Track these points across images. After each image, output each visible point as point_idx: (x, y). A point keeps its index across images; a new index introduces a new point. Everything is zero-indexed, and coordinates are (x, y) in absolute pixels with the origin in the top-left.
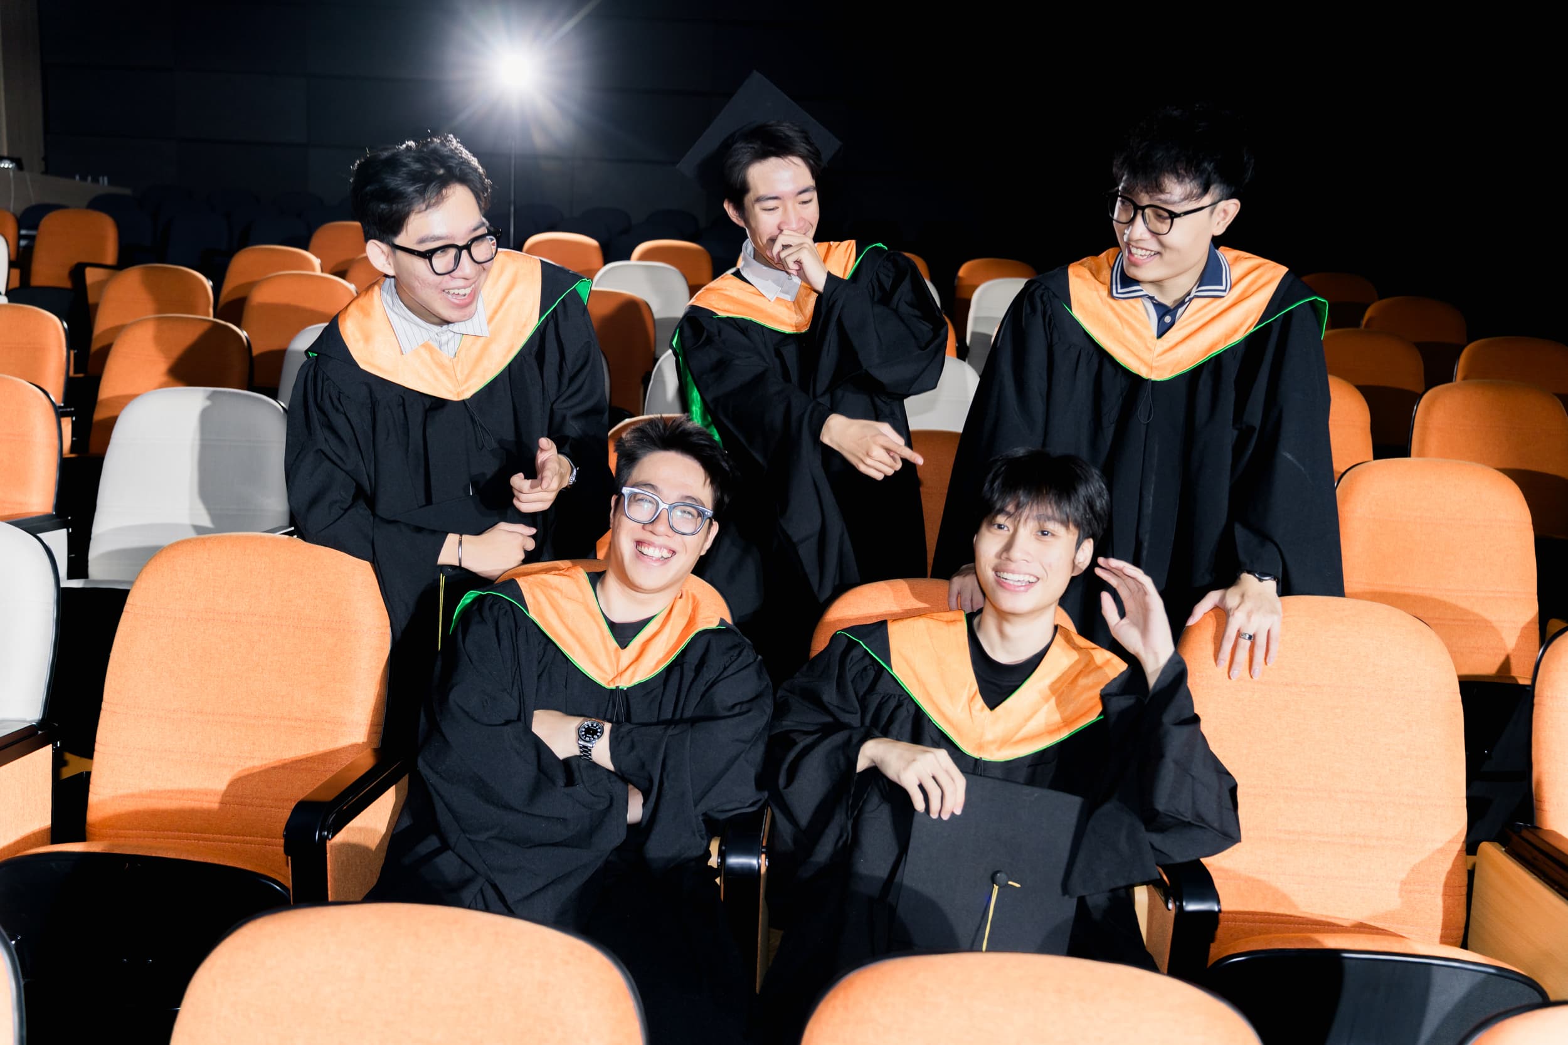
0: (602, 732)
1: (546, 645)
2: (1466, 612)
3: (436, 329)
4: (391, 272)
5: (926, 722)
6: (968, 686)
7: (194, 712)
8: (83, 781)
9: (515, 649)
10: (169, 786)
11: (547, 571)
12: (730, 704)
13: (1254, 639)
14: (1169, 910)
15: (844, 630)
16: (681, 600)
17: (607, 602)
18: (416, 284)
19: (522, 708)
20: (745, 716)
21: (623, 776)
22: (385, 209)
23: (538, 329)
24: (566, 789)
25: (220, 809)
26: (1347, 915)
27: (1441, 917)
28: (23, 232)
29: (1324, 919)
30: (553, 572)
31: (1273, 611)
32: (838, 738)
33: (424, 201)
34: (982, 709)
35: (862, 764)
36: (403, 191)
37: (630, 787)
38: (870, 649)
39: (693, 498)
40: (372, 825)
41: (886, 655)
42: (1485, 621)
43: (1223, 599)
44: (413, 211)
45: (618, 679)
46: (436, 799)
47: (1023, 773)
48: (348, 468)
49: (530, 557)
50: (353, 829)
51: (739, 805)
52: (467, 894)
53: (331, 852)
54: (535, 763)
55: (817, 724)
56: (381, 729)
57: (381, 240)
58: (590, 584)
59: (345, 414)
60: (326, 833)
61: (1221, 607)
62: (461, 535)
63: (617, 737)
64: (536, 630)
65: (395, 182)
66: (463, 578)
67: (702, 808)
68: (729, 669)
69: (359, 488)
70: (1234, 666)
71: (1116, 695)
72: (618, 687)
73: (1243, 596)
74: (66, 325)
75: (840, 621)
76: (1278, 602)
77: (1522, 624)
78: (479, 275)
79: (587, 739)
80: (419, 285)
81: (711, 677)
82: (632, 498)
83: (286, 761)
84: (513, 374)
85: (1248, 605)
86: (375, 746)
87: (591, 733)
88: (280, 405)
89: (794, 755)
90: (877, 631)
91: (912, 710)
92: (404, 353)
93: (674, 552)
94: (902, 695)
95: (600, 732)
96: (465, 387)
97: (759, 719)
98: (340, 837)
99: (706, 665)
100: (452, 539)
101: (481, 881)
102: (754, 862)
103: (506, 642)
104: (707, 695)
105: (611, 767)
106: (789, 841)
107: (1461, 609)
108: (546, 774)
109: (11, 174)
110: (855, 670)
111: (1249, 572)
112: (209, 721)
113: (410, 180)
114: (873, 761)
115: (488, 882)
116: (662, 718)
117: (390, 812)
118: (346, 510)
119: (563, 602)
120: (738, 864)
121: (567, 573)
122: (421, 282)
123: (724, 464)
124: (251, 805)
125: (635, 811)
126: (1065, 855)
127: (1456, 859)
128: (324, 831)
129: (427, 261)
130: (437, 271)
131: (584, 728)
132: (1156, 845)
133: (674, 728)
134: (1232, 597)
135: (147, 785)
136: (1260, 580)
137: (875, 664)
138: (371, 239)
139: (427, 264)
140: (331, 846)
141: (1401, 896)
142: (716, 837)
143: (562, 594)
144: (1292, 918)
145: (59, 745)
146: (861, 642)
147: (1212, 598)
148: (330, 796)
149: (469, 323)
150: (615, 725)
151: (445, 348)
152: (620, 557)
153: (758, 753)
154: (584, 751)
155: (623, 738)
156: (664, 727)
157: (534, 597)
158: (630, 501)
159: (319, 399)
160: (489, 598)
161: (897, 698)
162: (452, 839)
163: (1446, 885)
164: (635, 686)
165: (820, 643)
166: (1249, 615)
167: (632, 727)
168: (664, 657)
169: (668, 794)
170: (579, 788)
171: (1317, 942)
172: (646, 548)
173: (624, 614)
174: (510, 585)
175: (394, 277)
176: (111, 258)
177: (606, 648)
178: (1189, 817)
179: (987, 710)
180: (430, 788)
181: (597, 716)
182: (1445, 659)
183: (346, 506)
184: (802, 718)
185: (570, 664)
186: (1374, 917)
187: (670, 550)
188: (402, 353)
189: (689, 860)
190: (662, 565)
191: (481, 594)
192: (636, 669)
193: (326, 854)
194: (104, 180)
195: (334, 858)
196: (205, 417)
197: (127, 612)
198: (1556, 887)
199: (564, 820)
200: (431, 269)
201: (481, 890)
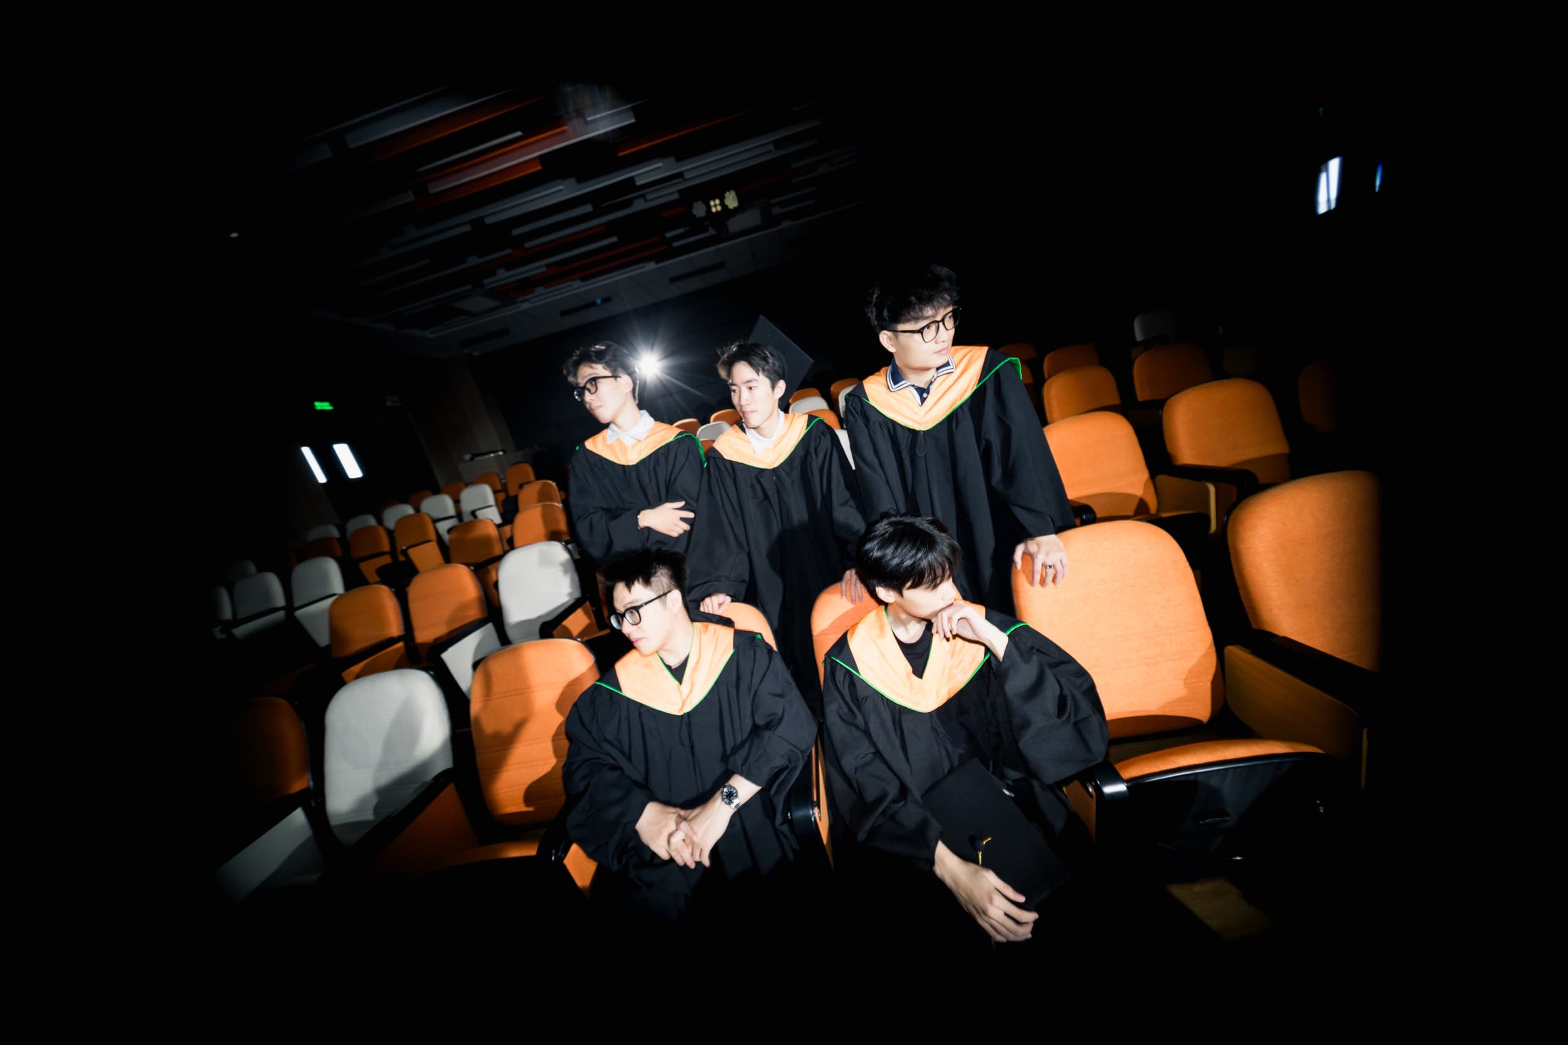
13: (1053, 567)
31: (1060, 550)
45: (684, 706)
61: (1029, 552)
72: (685, 712)
73: (1037, 545)
85: (1044, 549)
134: (1032, 546)
141: (1185, 688)
147: (1020, 549)
166: (1045, 555)
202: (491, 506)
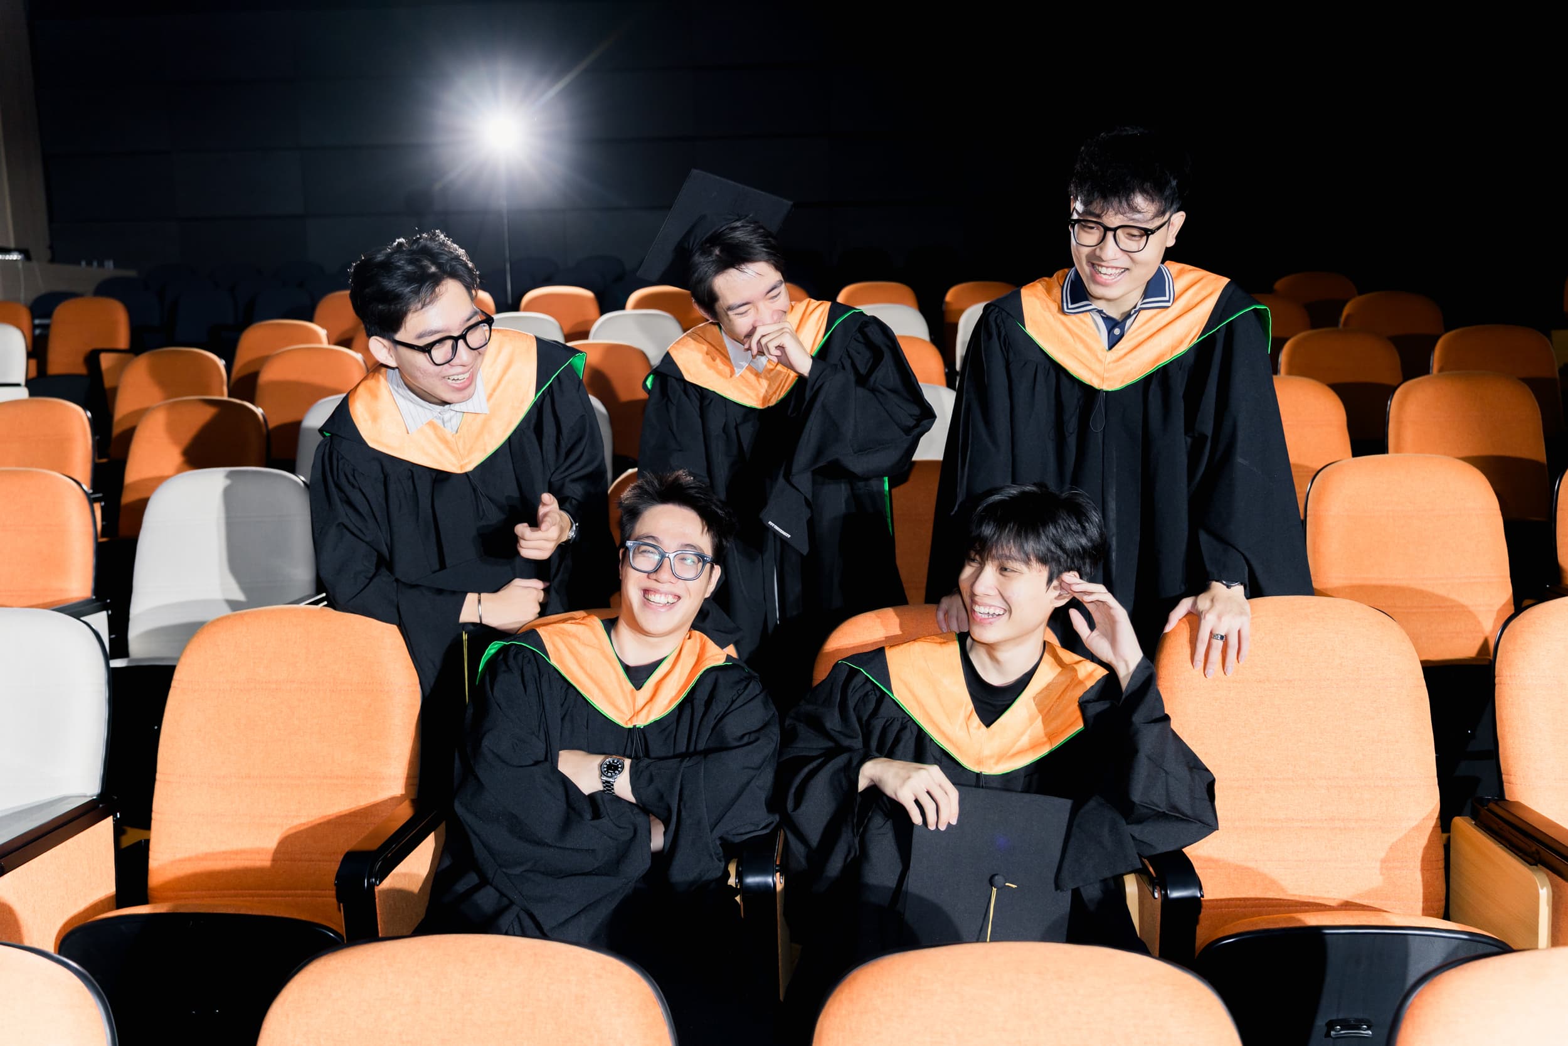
0: (623, 768)
1: (567, 689)
2: (1443, 599)
3: (439, 408)
4: (393, 364)
5: (927, 741)
6: (964, 706)
7: (242, 777)
8: (143, 849)
9: (540, 696)
10: (223, 848)
11: (564, 621)
12: (740, 734)
13: (1226, 639)
14: (1156, 898)
15: (844, 659)
16: (689, 640)
17: (621, 648)
18: (418, 374)
19: (549, 749)
20: (755, 744)
21: (643, 808)
22: (384, 310)
23: (535, 404)
24: (592, 821)
25: (273, 866)
26: (1334, 894)
27: (1421, 890)
28: (37, 322)
29: (1311, 900)
30: (570, 622)
31: (1242, 613)
32: (840, 761)
33: (419, 301)
34: (979, 727)
35: (862, 784)
36: (400, 292)
37: (652, 818)
38: (871, 676)
39: (692, 546)
40: (415, 871)
41: (886, 679)
42: (1463, 606)
43: (1195, 604)
44: (410, 310)
45: (635, 718)
46: (473, 837)
47: (1020, 784)
48: (367, 539)
49: (545, 610)
50: (398, 875)
51: (753, 828)
52: (505, 921)
53: (379, 897)
54: (564, 799)
55: (821, 749)
56: (416, 781)
57: (383, 337)
58: (604, 631)
59: (361, 490)
60: (374, 880)
61: (1195, 612)
62: (480, 594)
63: (636, 772)
64: (558, 676)
65: (392, 284)
66: (483, 633)
67: (719, 831)
68: (737, 702)
69: (380, 556)
70: (1208, 666)
71: (1094, 701)
72: (635, 726)
73: (1212, 600)
74: (89, 414)
75: (838, 651)
76: (1247, 604)
77: (1497, 607)
78: (476, 359)
79: (609, 774)
80: (421, 376)
81: (720, 710)
82: (636, 550)
83: (331, 817)
84: (513, 445)
85: (1219, 607)
86: (413, 797)
87: (613, 769)
88: (300, 479)
89: (800, 781)
90: (875, 657)
91: (915, 732)
92: (410, 432)
93: (679, 598)
94: (905, 718)
95: (621, 768)
96: (467, 461)
97: (768, 746)
98: (387, 883)
99: (714, 700)
100: (471, 598)
101: (515, 909)
102: (770, 880)
103: (531, 688)
104: (718, 728)
105: (632, 799)
106: (803, 861)
107: (1437, 596)
108: (574, 809)
109: (20, 266)
110: (857, 696)
111: (1217, 581)
112: (256, 785)
113: (405, 281)
114: (872, 780)
115: (524, 910)
116: (677, 752)
117: (431, 858)
118: (371, 579)
119: (580, 648)
120: (755, 883)
121: (582, 622)
122: (423, 372)
123: (719, 512)
124: (300, 860)
125: (658, 841)
126: (1058, 855)
127: (1431, 835)
128: (372, 878)
129: (427, 354)
130: (436, 362)
131: (606, 764)
132: (1136, 835)
133: (689, 760)
134: (1203, 601)
135: (204, 848)
136: (1228, 587)
137: (875, 688)
138: (373, 335)
139: (426, 357)
140: (379, 891)
141: (1382, 874)
142: (734, 859)
143: (579, 641)
144: (1281, 901)
145: (118, 816)
146: (862, 670)
147: (1185, 605)
148: (375, 845)
149: (469, 402)
150: (635, 760)
151: (448, 425)
152: (629, 604)
153: (767, 778)
154: (607, 786)
155: (642, 772)
156: (679, 759)
157: (554, 645)
158: (634, 553)
159: (336, 478)
160: (513, 647)
161: (900, 720)
162: (490, 875)
163: (1424, 859)
164: (651, 724)
165: (821, 673)
166: (1219, 617)
167: (650, 761)
168: (675, 696)
169: (687, 822)
170: (604, 821)
171: (1299, 920)
172: (653, 596)
173: (637, 657)
174: (530, 634)
175: (397, 368)
176: (123, 342)
177: (623, 690)
178: (1163, 808)
179: (983, 727)
180: (467, 828)
181: (617, 753)
182: (1408, 648)
183: (370, 575)
184: (809, 744)
185: (590, 707)
186: (1358, 895)
187: (675, 595)
188: (408, 433)
189: (709, 882)
190: (668, 610)
191: (505, 645)
192: (651, 708)
193: (375, 899)
194: (110, 264)
195: (382, 902)
196: (228, 495)
197: (175, 687)
198: (1520, 854)
199: (593, 851)
200: (431, 361)
201: (518, 916)
202: (18, 385)
